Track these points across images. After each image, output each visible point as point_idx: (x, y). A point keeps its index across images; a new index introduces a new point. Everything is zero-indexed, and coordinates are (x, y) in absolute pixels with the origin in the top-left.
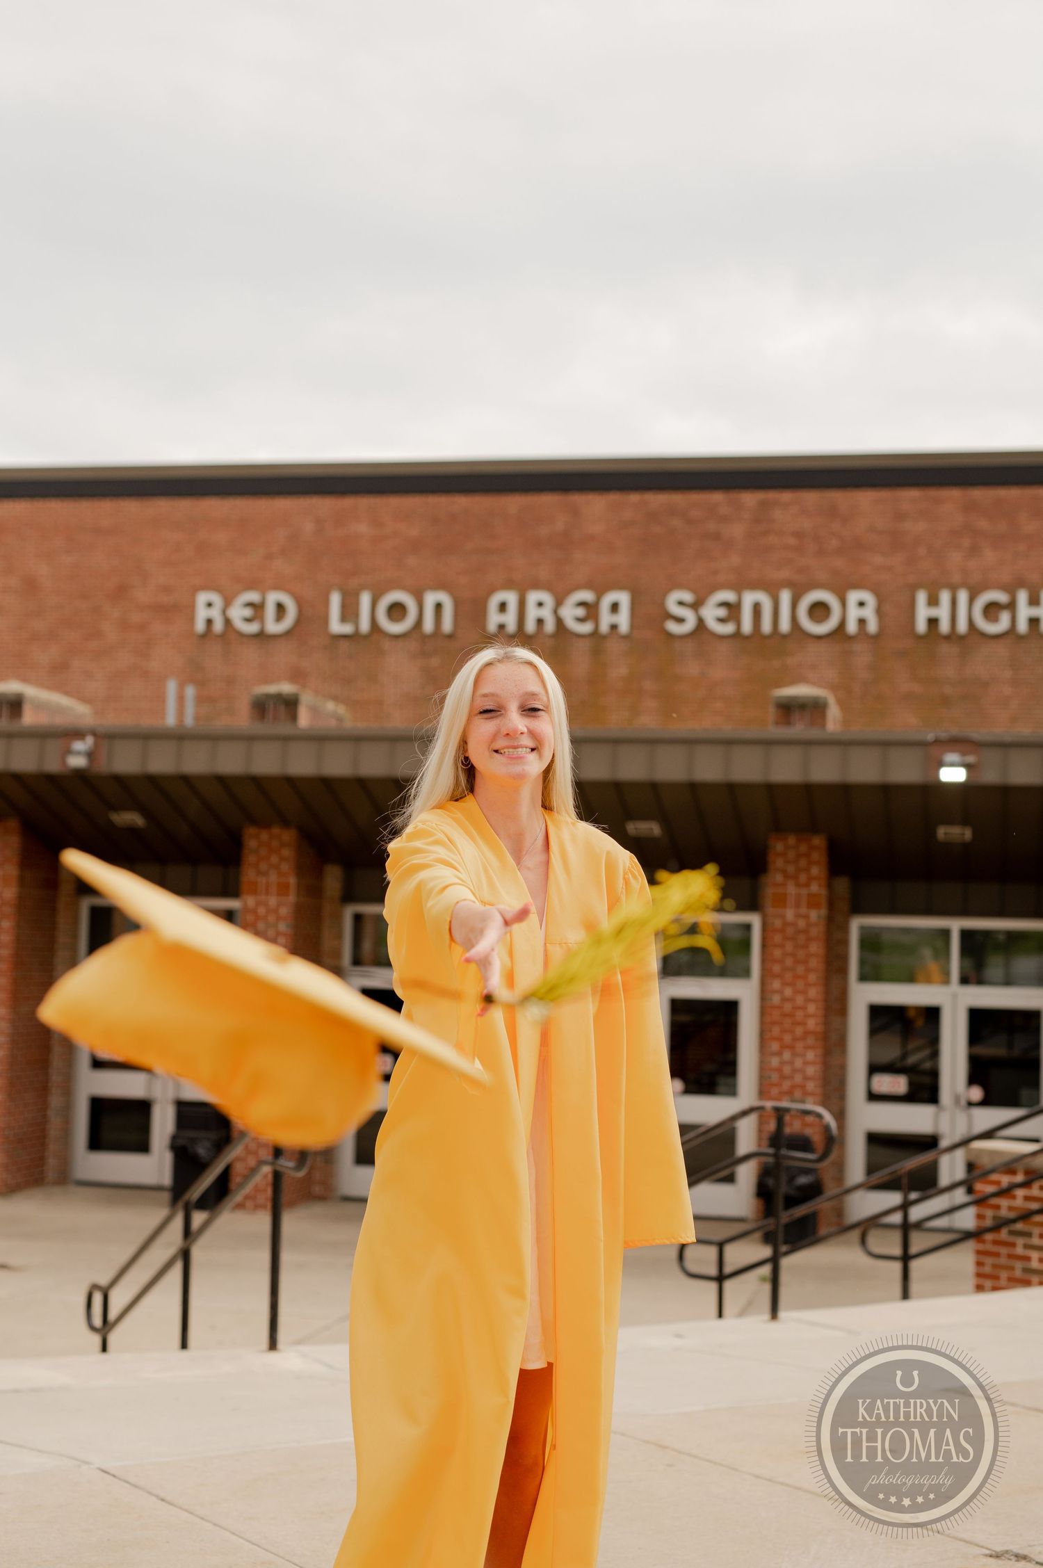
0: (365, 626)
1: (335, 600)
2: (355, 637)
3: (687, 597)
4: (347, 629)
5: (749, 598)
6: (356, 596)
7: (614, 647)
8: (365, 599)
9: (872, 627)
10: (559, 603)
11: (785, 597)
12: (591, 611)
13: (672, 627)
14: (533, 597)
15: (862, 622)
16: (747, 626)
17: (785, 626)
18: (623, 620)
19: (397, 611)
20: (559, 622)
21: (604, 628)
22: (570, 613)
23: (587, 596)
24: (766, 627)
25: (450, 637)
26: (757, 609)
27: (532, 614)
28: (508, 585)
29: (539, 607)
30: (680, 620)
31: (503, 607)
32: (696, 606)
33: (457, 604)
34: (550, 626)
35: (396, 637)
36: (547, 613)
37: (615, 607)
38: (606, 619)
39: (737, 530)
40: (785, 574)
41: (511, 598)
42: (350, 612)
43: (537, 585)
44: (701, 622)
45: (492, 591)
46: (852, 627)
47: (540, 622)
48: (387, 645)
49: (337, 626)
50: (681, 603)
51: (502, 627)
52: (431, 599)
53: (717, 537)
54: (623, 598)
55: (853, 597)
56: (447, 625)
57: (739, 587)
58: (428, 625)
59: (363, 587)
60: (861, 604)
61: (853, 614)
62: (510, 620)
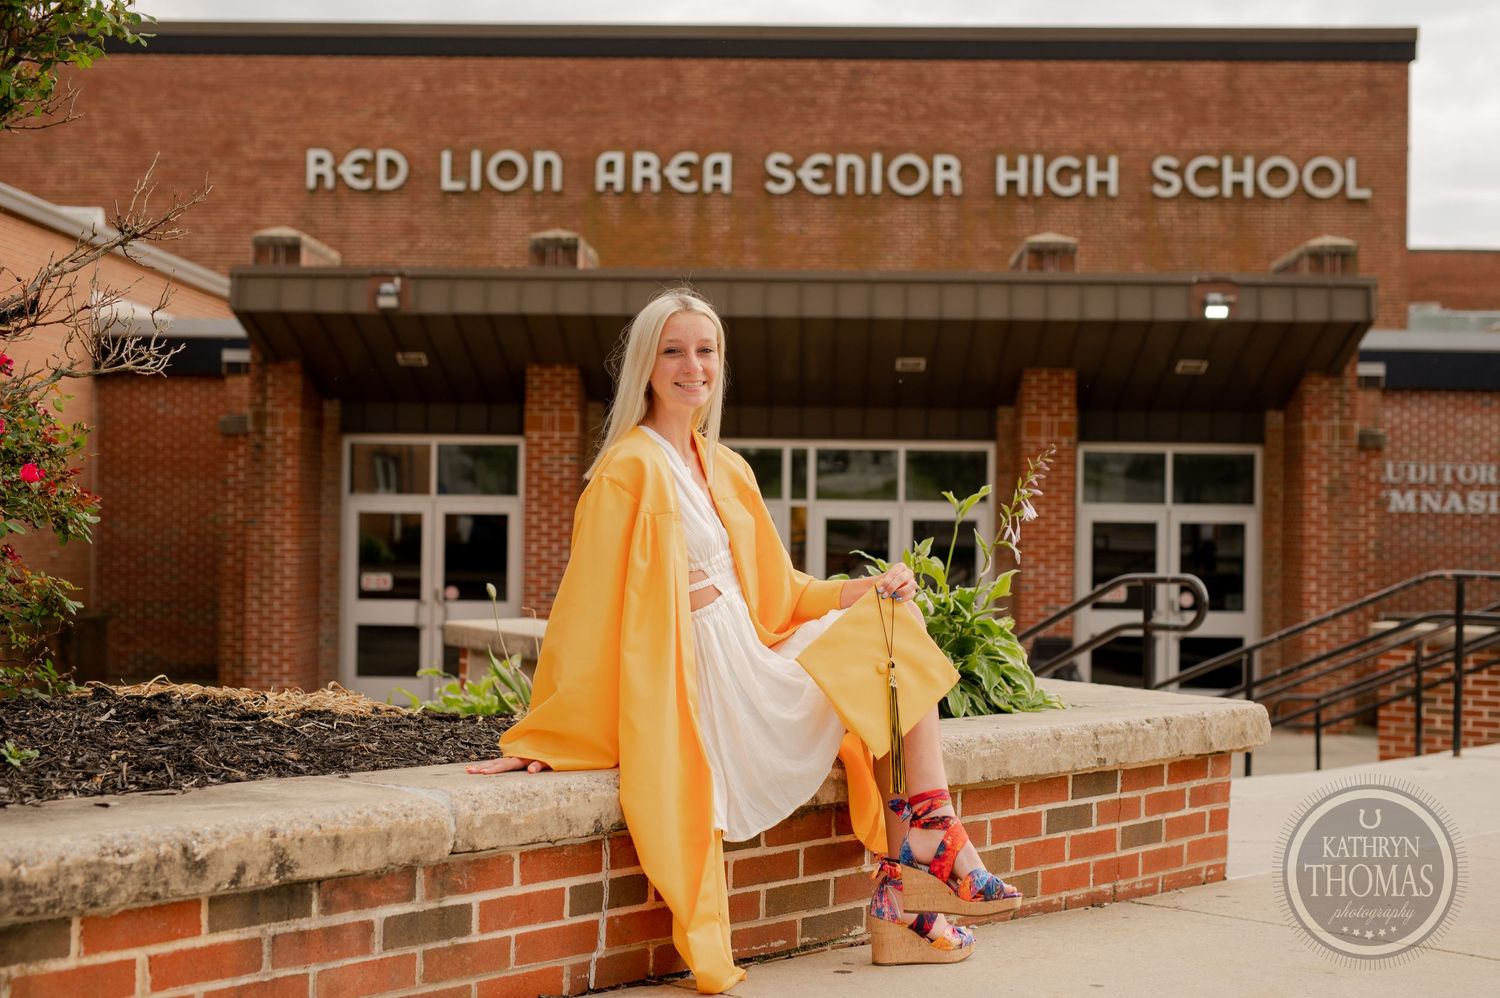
0: (476, 184)
1: (446, 157)
2: (466, 194)
3: (786, 159)
4: (459, 186)
5: (843, 161)
6: (468, 154)
7: (717, 206)
8: (476, 158)
9: (957, 189)
10: (664, 163)
11: (877, 160)
12: (695, 171)
13: (772, 187)
14: (639, 157)
15: (947, 183)
16: (842, 188)
17: (877, 187)
18: (725, 180)
19: (507, 169)
20: (665, 181)
21: (708, 188)
22: (674, 172)
23: (692, 157)
24: (860, 188)
25: (559, 194)
26: (851, 171)
27: (639, 173)
28: (615, 146)
29: (645, 166)
30: (780, 181)
31: (610, 166)
32: (794, 167)
33: (565, 162)
34: (656, 186)
35: (506, 194)
36: (652, 173)
37: (717, 168)
38: (709, 180)
39: (831, 97)
40: (876, 138)
41: (618, 158)
42: (461, 170)
43: (642, 147)
44: (798, 181)
45: (599, 152)
46: (938, 189)
47: (646, 181)
48: (497, 202)
49: (447, 184)
50: (779, 165)
51: (610, 185)
52: (540, 158)
53: (812, 102)
54: (726, 159)
55: (939, 161)
56: (557, 184)
57: (834, 150)
58: (538, 184)
59: (473, 146)
60: (947, 167)
61: (940, 176)
62: (618, 178)
